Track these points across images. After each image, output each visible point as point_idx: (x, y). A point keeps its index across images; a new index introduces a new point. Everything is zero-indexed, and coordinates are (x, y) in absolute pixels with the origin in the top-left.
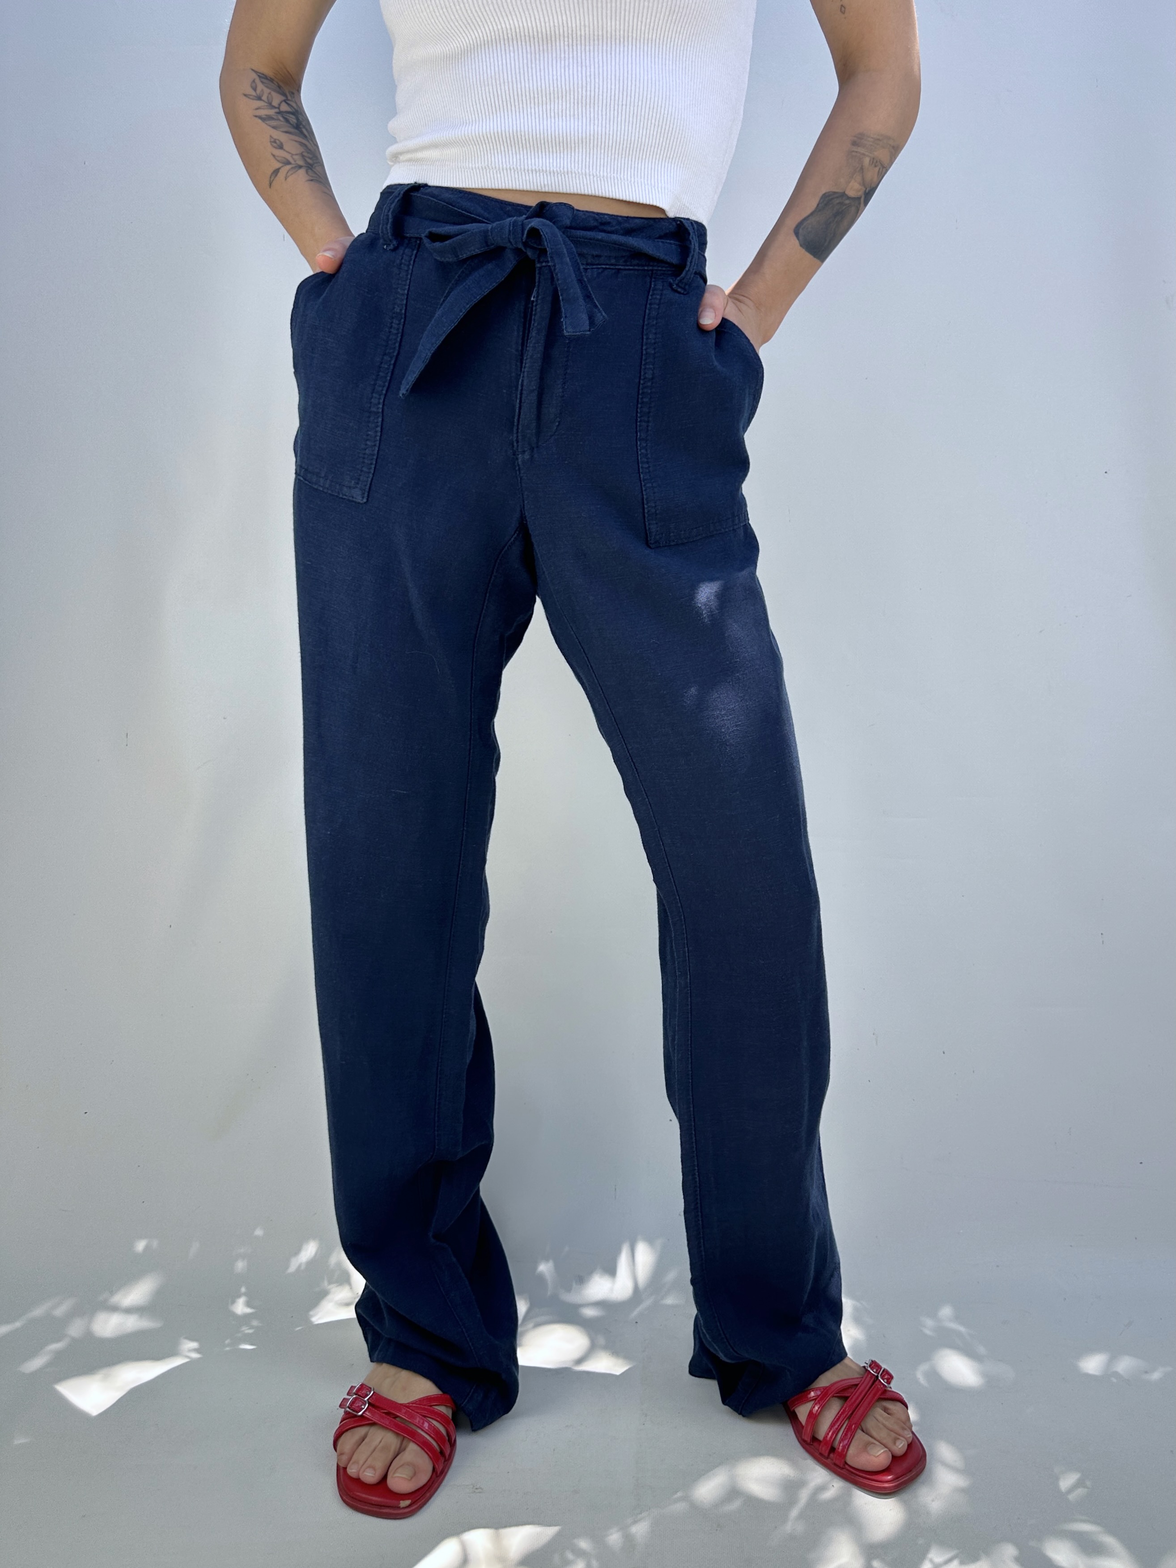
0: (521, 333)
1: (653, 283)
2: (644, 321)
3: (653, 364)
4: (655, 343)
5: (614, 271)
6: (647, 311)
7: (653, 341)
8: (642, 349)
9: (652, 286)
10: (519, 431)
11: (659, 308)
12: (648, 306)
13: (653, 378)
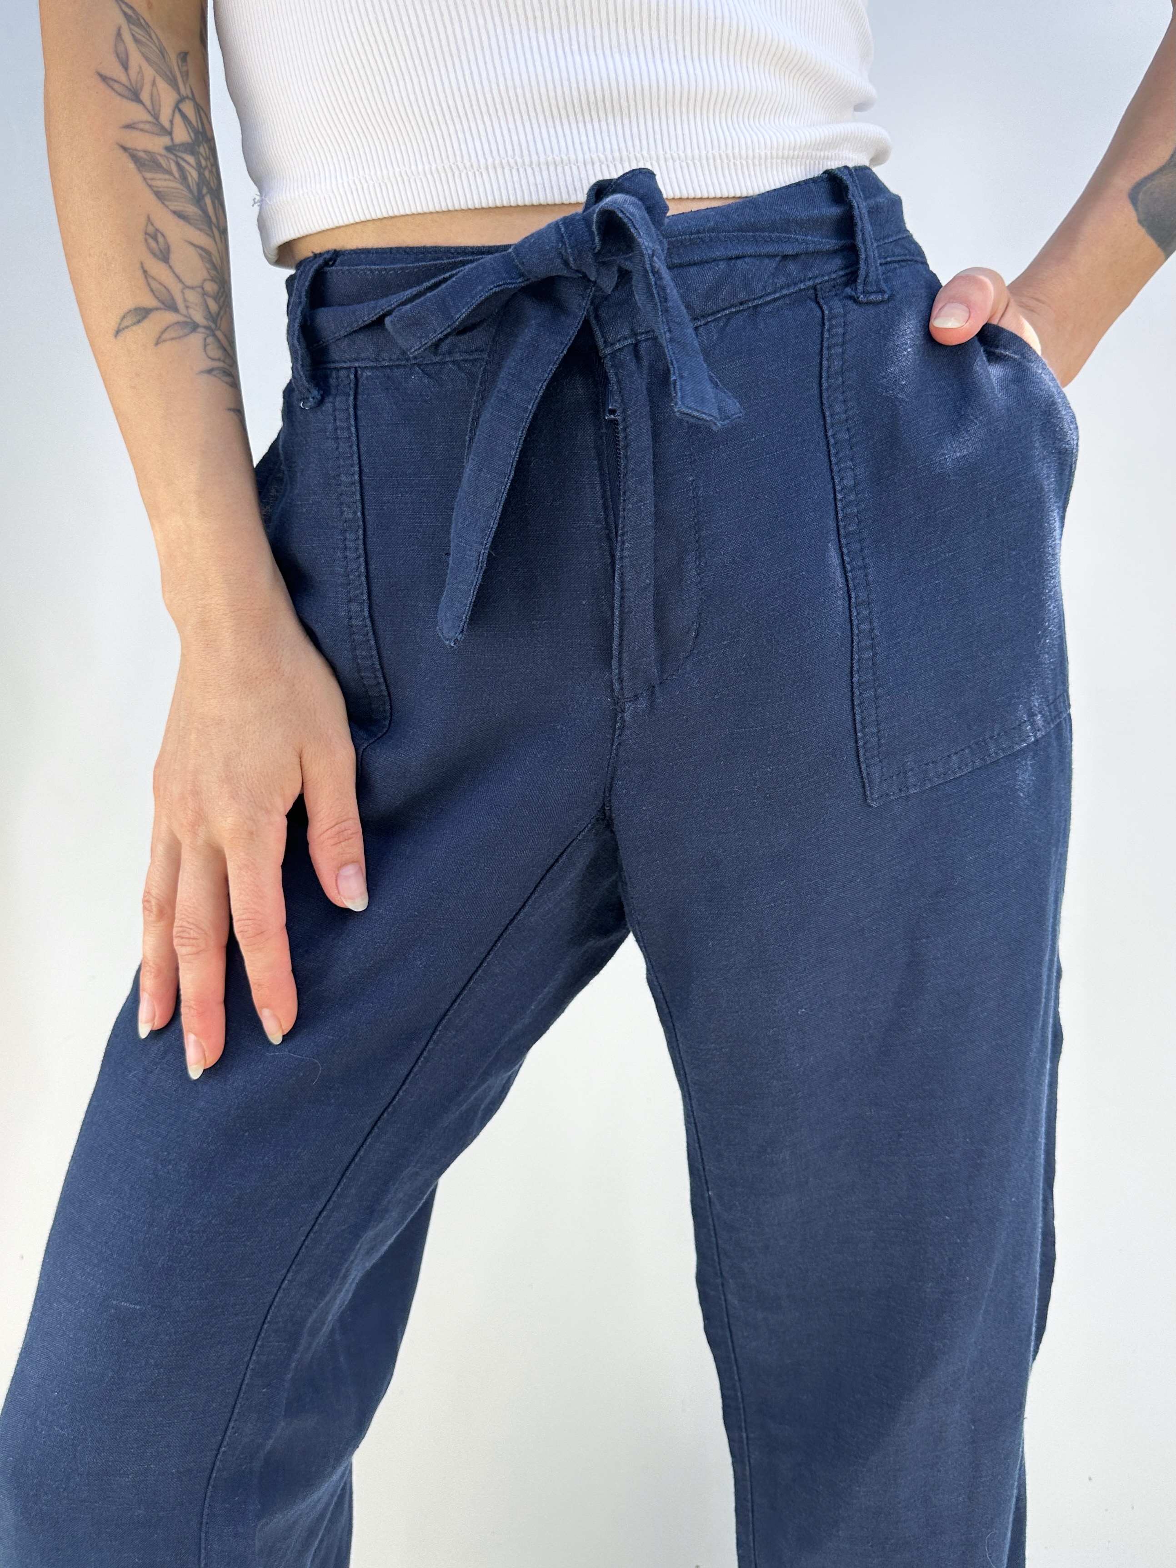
0: (598, 488)
1: (825, 307)
2: (820, 385)
3: (852, 460)
4: (847, 420)
5: (746, 314)
6: (825, 363)
7: (844, 416)
8: (826, 437)
9: (827, 312)
10: (624, 662)
11: (843, 353)
12: (825, 352)
13: (855, 485)
